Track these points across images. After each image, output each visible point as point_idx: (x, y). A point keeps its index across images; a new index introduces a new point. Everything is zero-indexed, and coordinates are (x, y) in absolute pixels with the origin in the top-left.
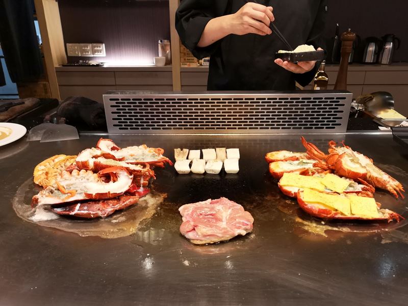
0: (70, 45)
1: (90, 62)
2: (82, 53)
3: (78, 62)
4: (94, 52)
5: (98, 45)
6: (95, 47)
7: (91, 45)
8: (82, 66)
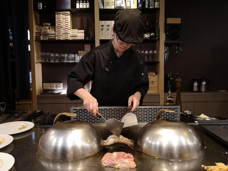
0: (45, 84)
1: (54, 92)
2: (51, 88)
3: (48, 92)
4: (57, 87)
5: (59, 83)
6: (57, 85)
7: (55, 83)
8: (50, 94)
